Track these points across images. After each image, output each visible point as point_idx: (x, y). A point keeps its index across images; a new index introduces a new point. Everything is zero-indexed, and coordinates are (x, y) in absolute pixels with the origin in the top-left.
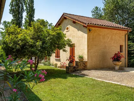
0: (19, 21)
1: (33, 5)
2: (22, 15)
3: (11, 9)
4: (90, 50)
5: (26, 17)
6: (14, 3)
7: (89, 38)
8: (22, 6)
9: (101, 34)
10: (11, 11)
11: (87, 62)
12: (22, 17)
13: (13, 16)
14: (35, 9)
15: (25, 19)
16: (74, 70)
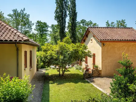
0: (63, 25)
1: (76, 9)
2: (65, 20)
3: (56, 16)
4: (104, 60)
5: (69, 21)
6: (58, 10)
7: (104, 51)
8: (66, 12)
9: (116, 46)
10: (56, 18)
11: (101, 70)
12: (65, 22)
13: (58, 22)
14: (77, 12)
15: (68, 23)
16: (89, 77)
